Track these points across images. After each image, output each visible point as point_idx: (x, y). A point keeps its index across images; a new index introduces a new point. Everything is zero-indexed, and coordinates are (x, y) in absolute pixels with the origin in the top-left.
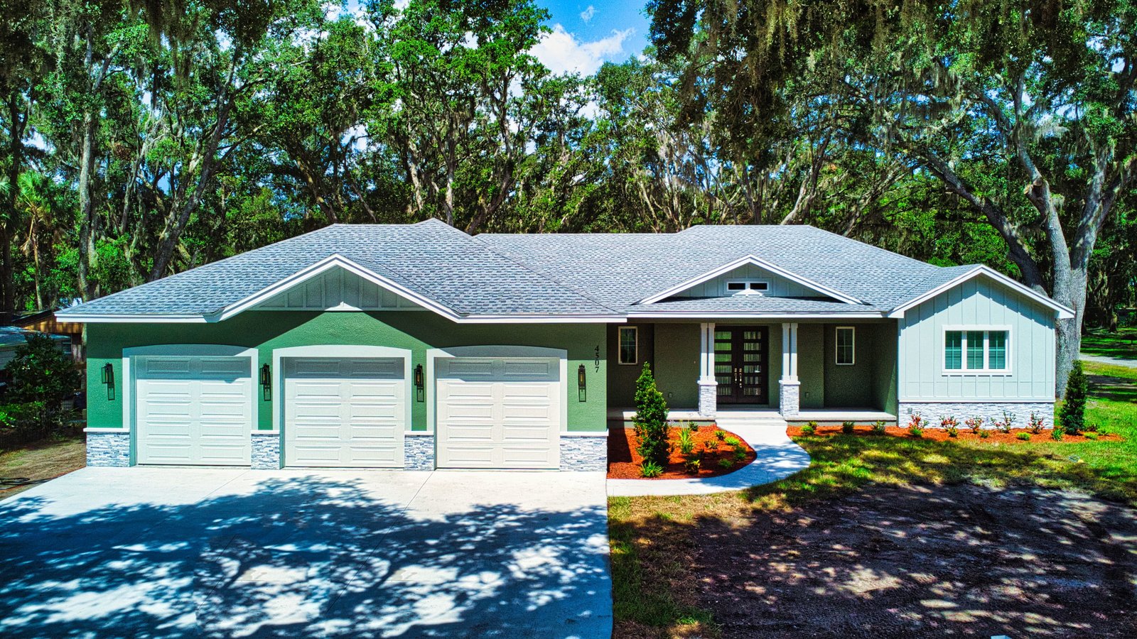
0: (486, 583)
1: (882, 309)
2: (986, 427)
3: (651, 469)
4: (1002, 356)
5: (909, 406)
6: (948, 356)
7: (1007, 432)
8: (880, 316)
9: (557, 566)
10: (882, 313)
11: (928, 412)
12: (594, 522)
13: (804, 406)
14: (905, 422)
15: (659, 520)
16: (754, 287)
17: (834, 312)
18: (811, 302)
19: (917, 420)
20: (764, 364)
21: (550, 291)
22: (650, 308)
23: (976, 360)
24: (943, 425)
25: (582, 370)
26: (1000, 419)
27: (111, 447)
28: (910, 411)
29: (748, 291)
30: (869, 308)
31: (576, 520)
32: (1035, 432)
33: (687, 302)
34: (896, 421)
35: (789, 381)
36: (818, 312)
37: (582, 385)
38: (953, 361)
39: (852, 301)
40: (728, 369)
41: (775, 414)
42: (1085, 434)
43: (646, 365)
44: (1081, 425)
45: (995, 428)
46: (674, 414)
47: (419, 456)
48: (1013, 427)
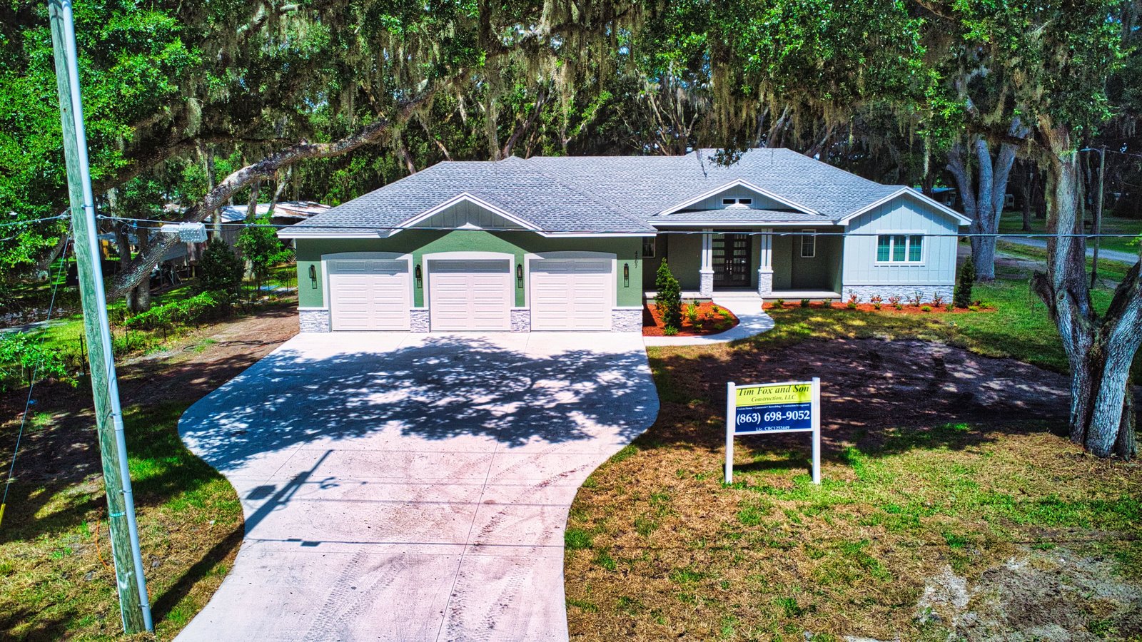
0: (588, 387)
1: (834, 219)
2: (903, 302)
3: (670, 329)
4: (919, 252)
5: (850, 288)
6: (880, 252)
7: (917, 306)
8: (832, 224)
9: (623, 380)
10: (833, 221)
11: (863, 292)
12: (637, 358)
13: (775, 288)
14: (846, 299)
15: (678, 358)
16: (741, 202)
17: (799, 221)
18: (782, 213)
19: (854, 298)
20: (748, 257)
21: (604, 214)
22: (667, 217)
23: (899, 255)
24: (872, 301)
25: (626, 267)
26: (913, 297)
27: (316, 320)
28: (850, 291)
29: (737, 205)
30: (824, 218)
31: (628, 358)
32: (937, 306)
33: (693, 214)
34: (841, 298)
35: (766, 270)
36: (787, 221)
37: (626, 276)
38: (883, 255)
39: (812, 212)
40: (722, 260)
41: (755, 293)
42: (971, 307)
43: (664, 260)
44: (968, 301)
45: (908, 303)
46: (684, 295)
47: (520, 323)
48: (921, 303)
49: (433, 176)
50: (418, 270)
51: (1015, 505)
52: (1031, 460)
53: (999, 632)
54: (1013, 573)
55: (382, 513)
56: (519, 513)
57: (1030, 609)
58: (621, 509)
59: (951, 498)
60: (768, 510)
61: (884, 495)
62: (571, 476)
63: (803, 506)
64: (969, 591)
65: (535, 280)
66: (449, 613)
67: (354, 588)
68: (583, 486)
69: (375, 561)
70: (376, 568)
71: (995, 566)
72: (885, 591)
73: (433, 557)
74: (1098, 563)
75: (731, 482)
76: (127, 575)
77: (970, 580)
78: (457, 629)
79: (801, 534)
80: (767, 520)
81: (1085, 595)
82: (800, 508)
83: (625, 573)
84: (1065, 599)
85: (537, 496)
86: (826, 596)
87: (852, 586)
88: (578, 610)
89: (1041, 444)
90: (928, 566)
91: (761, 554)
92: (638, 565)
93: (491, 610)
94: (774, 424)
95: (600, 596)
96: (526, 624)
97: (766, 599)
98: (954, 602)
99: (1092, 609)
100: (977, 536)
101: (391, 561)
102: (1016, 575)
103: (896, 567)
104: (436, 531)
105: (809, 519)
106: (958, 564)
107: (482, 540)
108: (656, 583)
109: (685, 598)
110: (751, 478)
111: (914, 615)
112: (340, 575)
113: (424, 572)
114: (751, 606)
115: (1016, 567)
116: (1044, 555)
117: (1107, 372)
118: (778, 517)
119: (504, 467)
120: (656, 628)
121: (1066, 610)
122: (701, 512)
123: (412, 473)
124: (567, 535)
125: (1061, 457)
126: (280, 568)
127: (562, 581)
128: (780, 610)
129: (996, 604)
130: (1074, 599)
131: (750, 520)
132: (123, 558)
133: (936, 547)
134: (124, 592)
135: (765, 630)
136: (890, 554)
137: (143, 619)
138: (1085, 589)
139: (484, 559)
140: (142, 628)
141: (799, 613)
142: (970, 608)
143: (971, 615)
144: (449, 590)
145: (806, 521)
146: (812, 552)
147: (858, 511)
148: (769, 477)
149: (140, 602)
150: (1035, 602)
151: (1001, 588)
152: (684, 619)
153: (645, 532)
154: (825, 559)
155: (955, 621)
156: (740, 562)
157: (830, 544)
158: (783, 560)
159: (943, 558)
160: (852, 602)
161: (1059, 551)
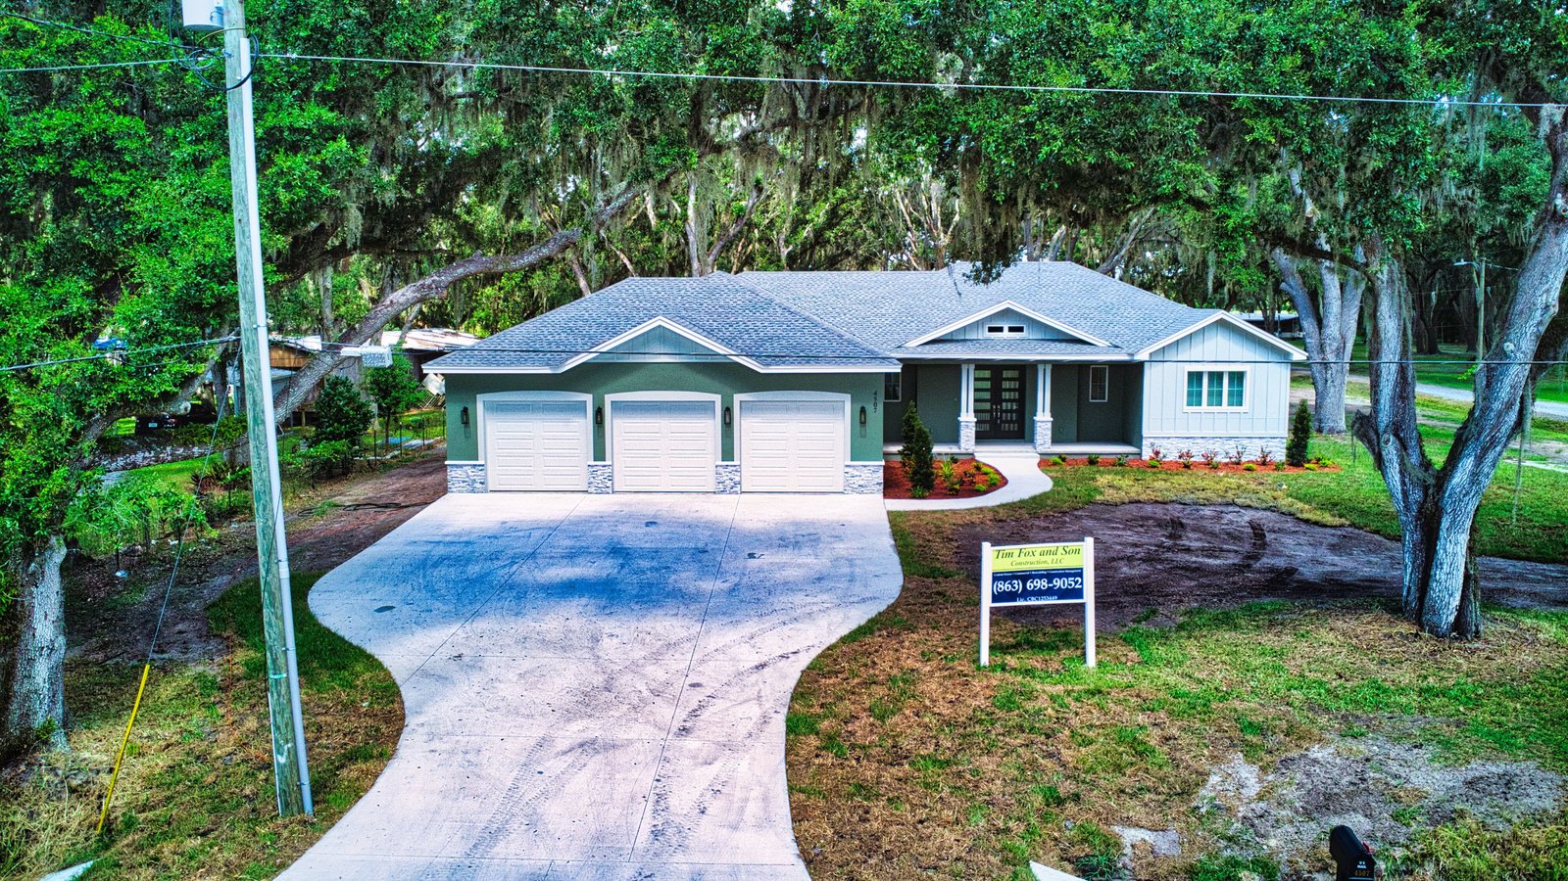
1: (1130, 351)
2: (1220, 459)
3: (919, 491)
4: (1240, 394)
5: (1152, 440)
6: (1190, 394)
7: (1238, 463)
8: (1127, 358)
10: (1128, 355)
11: (1169, 446)
13: (1055, 441)
14: (1147, 455)
15: (927, 524)
16: (1011, 329)
17: (1085, 354)
18: (1064, 345)
19: (1157, 453)
20: (1021, 401)
21: (834, 344)
22: (915, 348)
23: (1216, 398)
24: (1180, 457)
25: (863, 411)
26: (1233, 453)
27: (468, 476)
28: (1152, 445)
29: (1006, 334)
30: (1117, 350)
32: (1264, 463)
33: (949, 345)
34: (1140, 454)
35: (1043, 418)
36: (1072, 355)
37: (863, 423)
38: (1194, 398)
39: (1102, 343)
40: (987, 406)
41: (1028, 448)
42: (1307, 465)
43: (912, 403)
44: (1304, 457)
45: (1228, 460)
46: (936, 449)
47: (727, 482)
48: (1243, 460)
49: (617, 296)
50: (599, 413)
51: (1328, 691)
52: (1355, 641)
53: (1291, 822)
54: (1315, 761)
55: (568, 696)
56: (732, 697)
57: (1328, 797)
58: (853, 693)
59: (1252, 683)
60: (1030, 696)
61: (1172, 680)
62: (793, 658)
63: (1073, 691)
64: (1261, 781)
65: (747, 426)
66: (652, 798)
67: (541, 773)
68: (808, 668)
69: (562, 744)
70: (565, 753)
71: (1294, 753)
72: (1162, 780)
73: (630, 742)
74: (1415, 751)
75: (987, 664)
76: (286, 748)
77: (1262, 768)
78: (663, 813)
79: (1067, 719)
80: (1030, 706)
81: (1394, 782)
82: (1069, 693)
83: (858, 760)
84: (1372, 787)
85: (754, 677)
86: (1093, 784)
87: (1124, 775)
88: (802, 797)
89: (1369, 623)
90: (1216, 753)
91: (1019, 741)
92: (874, 751)
93: (702, 795)
94: (1039, 593)
95: (827, 782)
96: (742, 810)
97: (1022, 787)
98: (1243, 791)
99: (1400, 797)
100: (1277, 723)
101: (581, 745)
102: (1318, 763)
103: (1178, 755)
104: (633, 715)
105: (1079, 705)
106: (1250, 752)
107: (688, 725)
108: (894, 770)
109: (927, 785)
110: (1011, 661)
111: (1194, 804)
112: (523, 760)
113: (621, 757)
114: (1004, 795)
115: (1319, 755)
116: (1355, 742)
117: (1443, 534)
118: (1043, 702)
119: (712, 647)
120: (892, 814)
121: (1371, 798)
122: (950, 696)
123: (600, 654)
124: (788, 720)
125: (1391, 637)
126: (452, 752)
127: (783, 767)
128: (1038, 800)
129: (1291, 793)
130: (1381, 787)
131: (1008, 704)
132: (283, 727)
133: (1227, 735)
134: (281, 767)
135: (1019, 819)
136: (1171, 742)
137: (302, 800)
138: (1396, 777)
139: (691, 743)
140: (301, 810)
141: (1060, 802)
142: (1260, 798)
143: (1261, 804)
144: (652, 773)
145: (1074, 706)
146: (1080, 739)
147: (1138, 696)
148: (1033, 661)
149: (299, 780)
150: (1336, 790)
151: (1299, 777)
152: (925, 806)
153: (882, 718)
154: (1093, 747)
155: (1242, 811)
156: (994, 749)
157: (1101, 731)
158: (1044, 747)
159: (1235, 746)
160: (1123, 791)
161: (1372, 739)
